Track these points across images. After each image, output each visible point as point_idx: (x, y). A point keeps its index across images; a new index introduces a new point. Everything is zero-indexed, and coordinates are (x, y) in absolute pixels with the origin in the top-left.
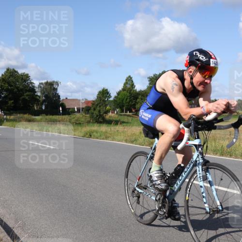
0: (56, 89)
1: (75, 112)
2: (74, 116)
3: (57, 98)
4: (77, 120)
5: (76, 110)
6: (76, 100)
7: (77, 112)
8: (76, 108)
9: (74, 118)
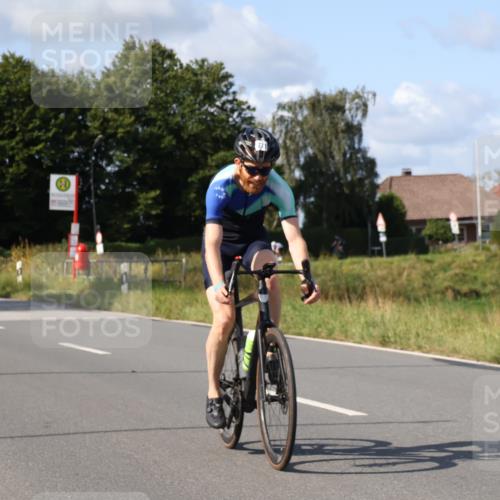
0: (354, 131)
1: (448, 238)
2: (448, 258)
3: (361, 174)
4: (463, 278)
5: (455, 229)
6: (456, 178)
7: (461, 237)
8: (453, 217)
9: (445, 268)
